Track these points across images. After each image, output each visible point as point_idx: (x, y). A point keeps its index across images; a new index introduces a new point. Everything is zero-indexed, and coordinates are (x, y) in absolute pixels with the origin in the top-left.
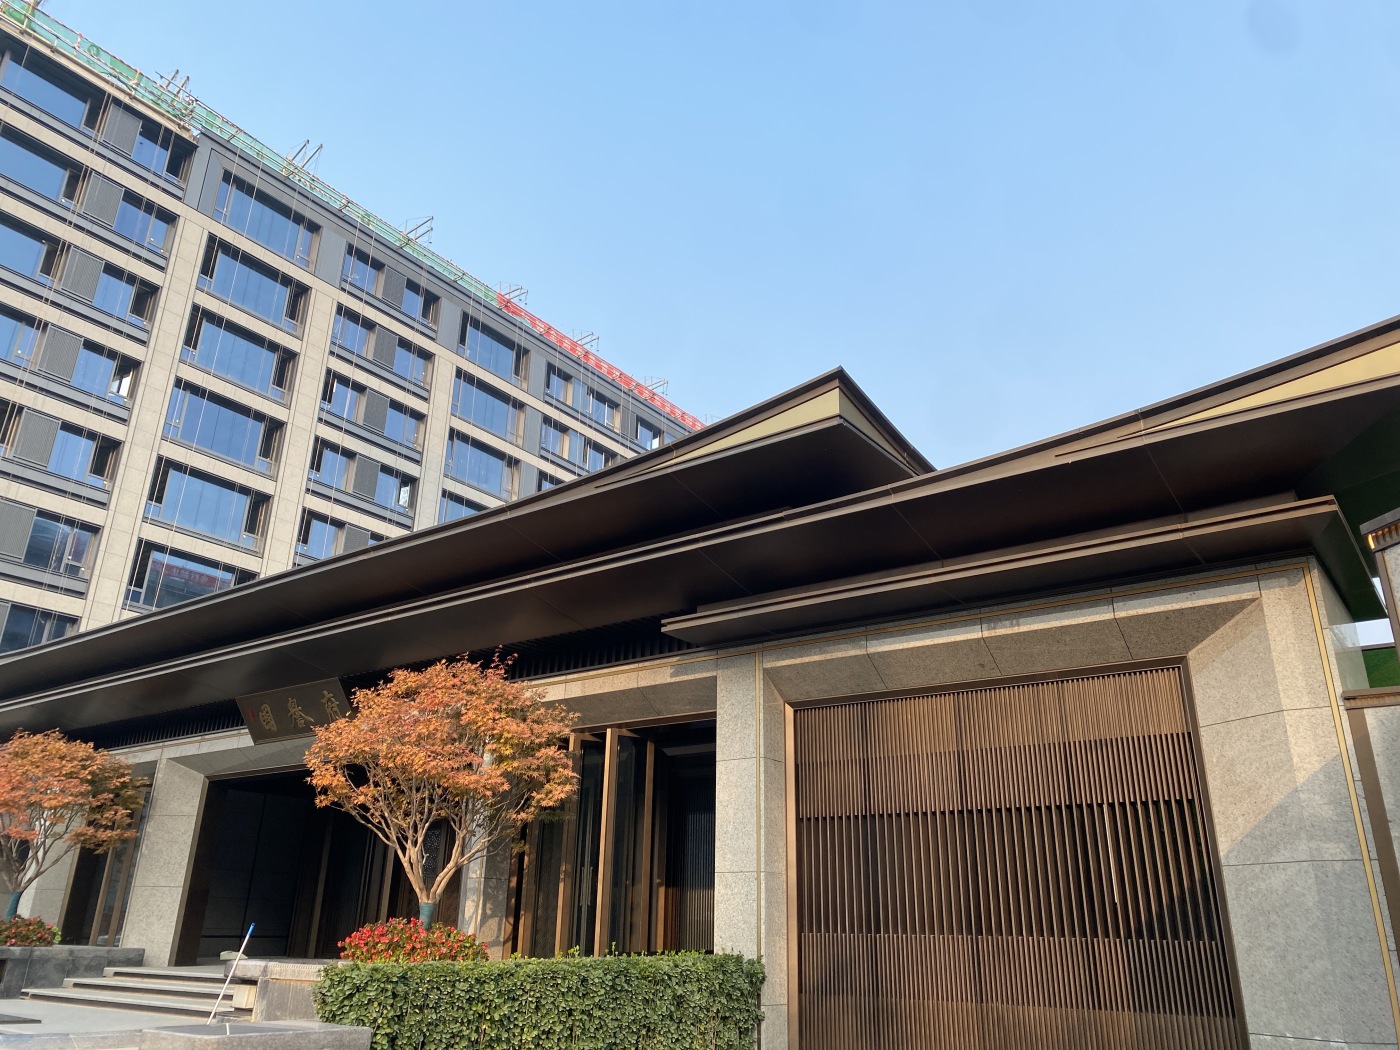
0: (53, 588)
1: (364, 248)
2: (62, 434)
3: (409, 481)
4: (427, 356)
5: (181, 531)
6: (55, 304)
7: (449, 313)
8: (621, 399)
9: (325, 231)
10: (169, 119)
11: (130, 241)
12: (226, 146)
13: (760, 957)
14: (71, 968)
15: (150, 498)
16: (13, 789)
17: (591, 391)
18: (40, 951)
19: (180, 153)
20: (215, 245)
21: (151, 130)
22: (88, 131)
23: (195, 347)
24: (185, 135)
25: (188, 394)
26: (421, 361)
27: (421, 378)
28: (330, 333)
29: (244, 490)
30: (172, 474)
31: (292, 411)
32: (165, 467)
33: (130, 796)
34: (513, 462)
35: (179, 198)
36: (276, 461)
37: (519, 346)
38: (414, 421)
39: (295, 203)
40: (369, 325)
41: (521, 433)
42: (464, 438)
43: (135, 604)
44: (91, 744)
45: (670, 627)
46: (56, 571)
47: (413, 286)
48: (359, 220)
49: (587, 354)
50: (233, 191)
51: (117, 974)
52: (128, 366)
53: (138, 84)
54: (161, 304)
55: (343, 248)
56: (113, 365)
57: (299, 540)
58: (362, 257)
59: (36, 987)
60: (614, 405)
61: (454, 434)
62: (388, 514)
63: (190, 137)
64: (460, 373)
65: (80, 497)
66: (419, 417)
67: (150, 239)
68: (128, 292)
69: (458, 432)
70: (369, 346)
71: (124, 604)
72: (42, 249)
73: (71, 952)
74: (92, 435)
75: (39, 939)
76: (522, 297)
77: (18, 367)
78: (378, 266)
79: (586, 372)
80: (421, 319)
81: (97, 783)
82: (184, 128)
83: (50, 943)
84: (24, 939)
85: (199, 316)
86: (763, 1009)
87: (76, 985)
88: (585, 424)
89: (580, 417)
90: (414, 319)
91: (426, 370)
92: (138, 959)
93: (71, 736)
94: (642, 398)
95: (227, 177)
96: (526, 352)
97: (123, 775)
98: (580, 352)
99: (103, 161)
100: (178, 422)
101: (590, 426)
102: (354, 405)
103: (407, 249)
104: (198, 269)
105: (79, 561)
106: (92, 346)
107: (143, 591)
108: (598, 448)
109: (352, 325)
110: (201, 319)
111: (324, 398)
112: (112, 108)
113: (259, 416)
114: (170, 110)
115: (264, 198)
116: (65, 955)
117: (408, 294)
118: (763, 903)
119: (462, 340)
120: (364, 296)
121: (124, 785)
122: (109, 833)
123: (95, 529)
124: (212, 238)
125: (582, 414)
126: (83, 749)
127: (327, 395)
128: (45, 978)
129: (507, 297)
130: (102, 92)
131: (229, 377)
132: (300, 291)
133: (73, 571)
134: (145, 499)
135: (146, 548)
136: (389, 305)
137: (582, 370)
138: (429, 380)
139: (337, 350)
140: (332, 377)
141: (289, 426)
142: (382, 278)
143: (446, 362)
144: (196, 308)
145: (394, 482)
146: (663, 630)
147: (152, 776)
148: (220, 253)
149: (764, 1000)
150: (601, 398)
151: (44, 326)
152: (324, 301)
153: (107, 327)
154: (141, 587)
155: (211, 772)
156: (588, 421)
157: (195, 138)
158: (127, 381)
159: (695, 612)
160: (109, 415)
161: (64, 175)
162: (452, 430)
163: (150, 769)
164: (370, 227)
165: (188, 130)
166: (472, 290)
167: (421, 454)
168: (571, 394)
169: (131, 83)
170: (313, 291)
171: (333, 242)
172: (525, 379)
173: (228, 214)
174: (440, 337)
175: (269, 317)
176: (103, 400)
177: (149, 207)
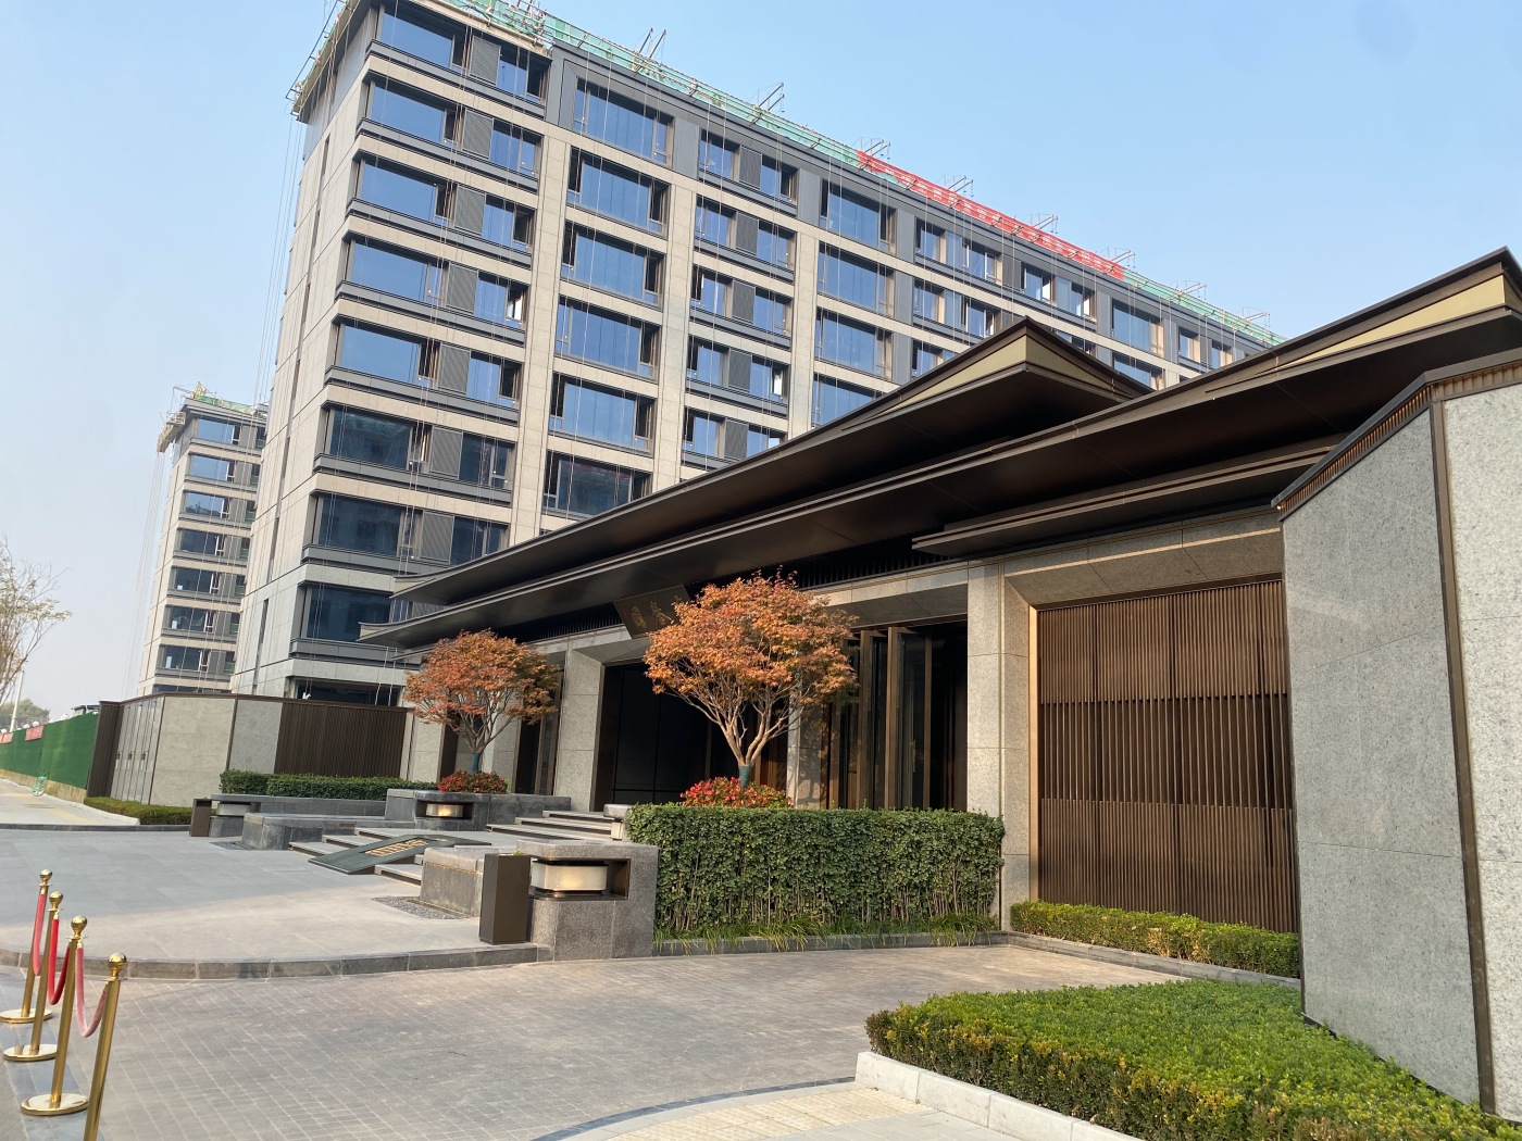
0: (485, 500)
1: (716, 132)
2: (473, 362)
3: (780, 369)
4: (789, 235)
5: (581, 440)
6: (450, 242)
7: (809, 184)
8: (1001, 245)
9: (678, 122)
10: (523, 38)
11: (505, 169)
12: (576, 53)
13: (1001, 816)
14: (518, 810)
15: (552, 412)
16: (462, 677)
17: (967, 242)
18: (496, 797)
19: (538, 70)
20: (579, 158)
21: (510, 53)
22: (456, 68)
23: (572, 264)
24: (540, 52)
25: (572, 310)
26: (784, 241)
27: (785, 260)
28: (693, 228)
29: (630, 396)
30: (568, 388)
31: (665, 313)
32: (560, 382)
33: (548, 680)
34: (885, 335)
35: (541, 117)
36: (656, 364)
37: (884, 206)
38: (781, 305)
39: (645, 97)
40: (729, 212)
41: (891, 302)
42: (832, 316)
43: (552, 509)
44: (514, 640)
45: (921, 544)
46: (485, 487)
47: (769, 162)
48: (710, 102)
49: (960, 201)
50: (589, 98)
51: (551, 816)
52: (518, 291)
53: (492, 10)
54: (538, 226)
55: (698, 134)
56: (505, 292)
57: (684, 438)
58: (716, 140)
59: (496, 823)
60: (994, 255)
61: (822, 314)
62: (762, 405)
63: (544, 52)
64: (823, 247)
65: (495, 417)
66: (786, 301)
67: (521, 164)
68: (509, 219)
69: (825, 311)
70: (730, 234)
71: (543, 510)
72: (434, 191)
73: (518, 799)
74: (497, 360)
75: (496, 788)
76: (884, 152)
77: (429, 306)
78: (732, 147)
79: (960, 222)
80: (780, 196)
81: (521, 670)
82: (538, 44)
83: (504, 792)
84: (485, 788)
85: (572, 231)
86: (1003, 857)
87: (523, 823)
88: (961, 281)
89: (954, 274)
90: (772, 198)
91: (789, 250)
92: (566, 805)
93: (501, 632)
94: (1027, 241)
95: (581, 84)
96: (892, 211)
97: (540, 664)
98: (952, 200)
99: (472, 95)
100: (567, 338)
101: (967, 283)
102: (722, 298)
103: (761, 124)
104: (566, 185)
105: (503, 474)
106: (486, 277)
107: (557, 497)
108: (978, 305)
109: (713, 214)
110: (575, 234)
111: (693, 296)
112: (475, 41)
113: (636, 323)
114: (522, 29)
115: (617, 99)
116: (513, 801)
117: (765, 170)
118: (1003, 773)
119: (824, 211)
120: (721, 183)
121: (541, 671)
122: (535, 709)
123: (511, 446)
124: (575, 151)
125: (957, 270)
126: (509, 644)
127: (696, 293)
128: (502, 817)
129: (869, 154)
130: (463, 26)
131: (606, 288)
132: (660, 190)
133: (498, 484)
134: (547, 413)
135: (554, 459)
136: (749, 188)
137: (955, 220)
138: (792, 261)
139: (700, 245)
140: (699, 273)
141: (664, 329)
142: (738, 159)
143: (809, 237)
144: (568, 224)
145: (766, 371)
146: (914, 547)
147: (563, 663)
148: (583, 165)
149: (1003, 850)
150: (978, 248)
151: (445, 264)
152: (684, 194)
153: (495, 256)
154: (555, 493)
155: (604, 661)
156: (964, 277)
157: (548, 51)
158: (519, 304)
159: (942, 530)
160: (509, 339)
161: (442, 116)
162: (819, 309)
163: (560, 658)
164: (723, 107)
165: (542, 46)
166: (830, 154)
167: (790, 339)
168: (944, 250)
169: (487, 11)
170: (673, 186)
171: (686, 132)
172: (893, 242)
173: (586, 124)
174: (801, 213)
175: (634, 222)
176: (502, 326)
177: (517, 132)
